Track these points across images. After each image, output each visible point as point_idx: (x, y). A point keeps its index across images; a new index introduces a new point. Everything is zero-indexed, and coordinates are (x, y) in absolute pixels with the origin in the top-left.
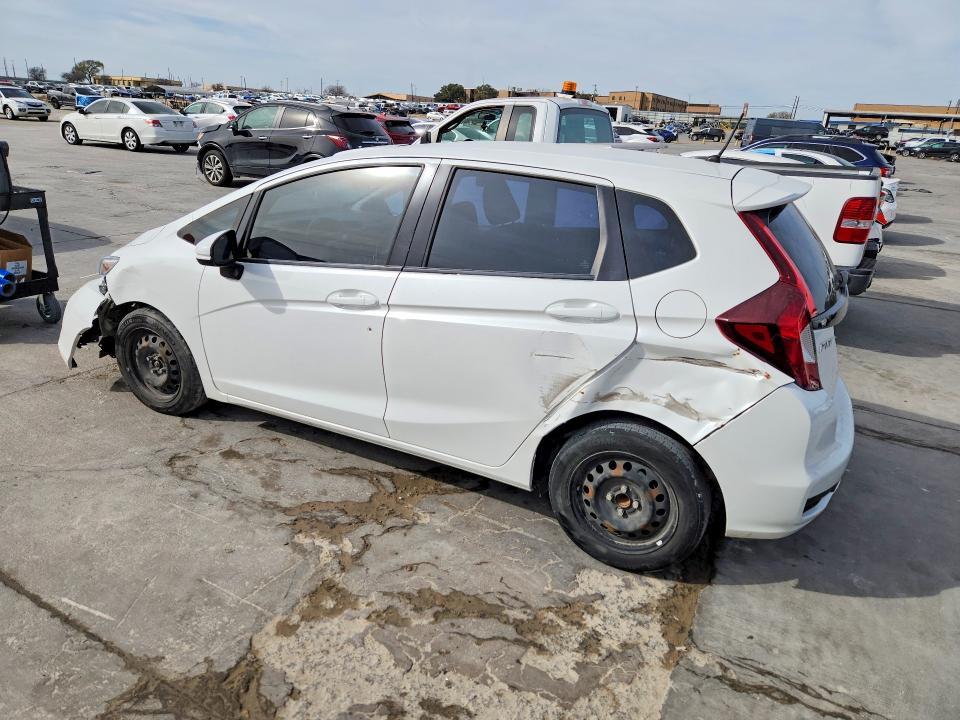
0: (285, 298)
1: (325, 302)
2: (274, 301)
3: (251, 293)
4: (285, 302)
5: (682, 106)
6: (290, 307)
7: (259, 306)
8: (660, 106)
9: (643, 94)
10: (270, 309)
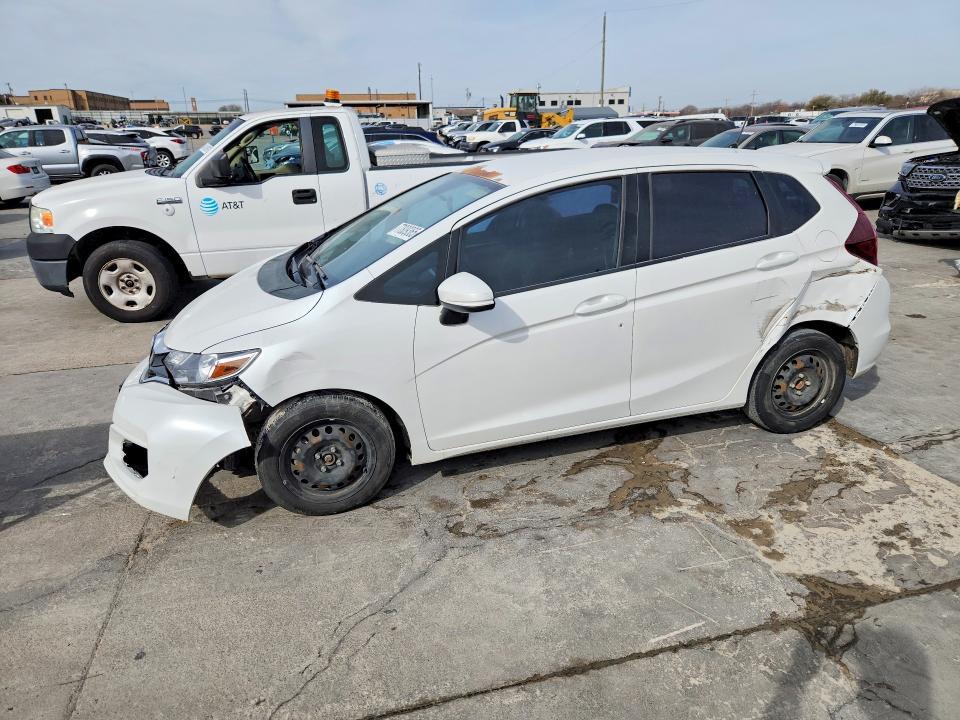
0: (528, 325)
1: (573, 315)
2: (516, 331)
3: (484, 331)
4: (525, 328)
5: (123, 104)
6: (531, 332)
7: (496, 341)
8: (98, 104)
9: (74, 92)
10: (510, 341)
